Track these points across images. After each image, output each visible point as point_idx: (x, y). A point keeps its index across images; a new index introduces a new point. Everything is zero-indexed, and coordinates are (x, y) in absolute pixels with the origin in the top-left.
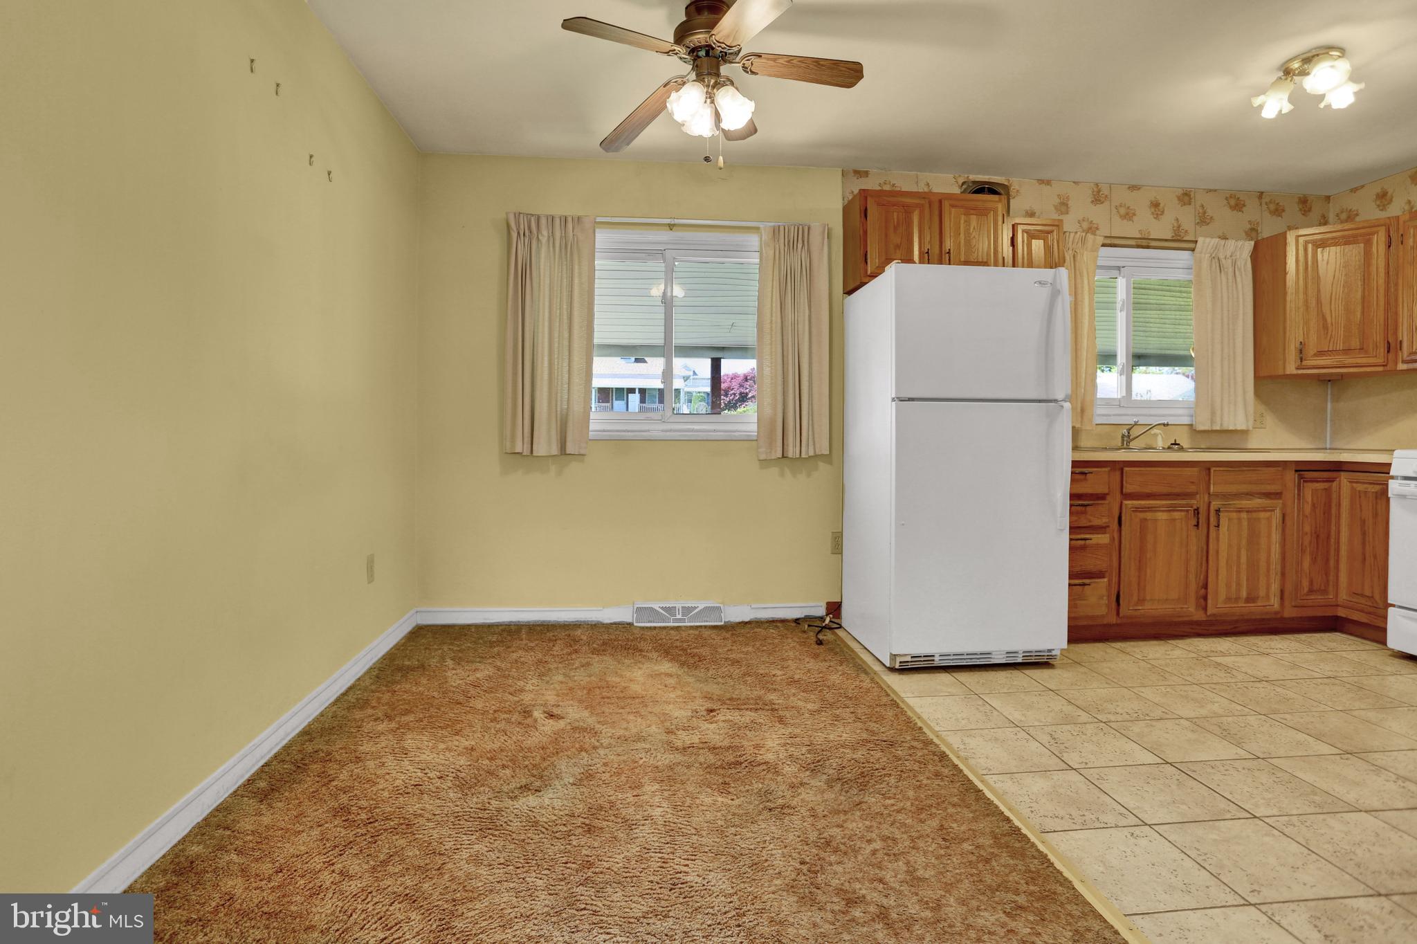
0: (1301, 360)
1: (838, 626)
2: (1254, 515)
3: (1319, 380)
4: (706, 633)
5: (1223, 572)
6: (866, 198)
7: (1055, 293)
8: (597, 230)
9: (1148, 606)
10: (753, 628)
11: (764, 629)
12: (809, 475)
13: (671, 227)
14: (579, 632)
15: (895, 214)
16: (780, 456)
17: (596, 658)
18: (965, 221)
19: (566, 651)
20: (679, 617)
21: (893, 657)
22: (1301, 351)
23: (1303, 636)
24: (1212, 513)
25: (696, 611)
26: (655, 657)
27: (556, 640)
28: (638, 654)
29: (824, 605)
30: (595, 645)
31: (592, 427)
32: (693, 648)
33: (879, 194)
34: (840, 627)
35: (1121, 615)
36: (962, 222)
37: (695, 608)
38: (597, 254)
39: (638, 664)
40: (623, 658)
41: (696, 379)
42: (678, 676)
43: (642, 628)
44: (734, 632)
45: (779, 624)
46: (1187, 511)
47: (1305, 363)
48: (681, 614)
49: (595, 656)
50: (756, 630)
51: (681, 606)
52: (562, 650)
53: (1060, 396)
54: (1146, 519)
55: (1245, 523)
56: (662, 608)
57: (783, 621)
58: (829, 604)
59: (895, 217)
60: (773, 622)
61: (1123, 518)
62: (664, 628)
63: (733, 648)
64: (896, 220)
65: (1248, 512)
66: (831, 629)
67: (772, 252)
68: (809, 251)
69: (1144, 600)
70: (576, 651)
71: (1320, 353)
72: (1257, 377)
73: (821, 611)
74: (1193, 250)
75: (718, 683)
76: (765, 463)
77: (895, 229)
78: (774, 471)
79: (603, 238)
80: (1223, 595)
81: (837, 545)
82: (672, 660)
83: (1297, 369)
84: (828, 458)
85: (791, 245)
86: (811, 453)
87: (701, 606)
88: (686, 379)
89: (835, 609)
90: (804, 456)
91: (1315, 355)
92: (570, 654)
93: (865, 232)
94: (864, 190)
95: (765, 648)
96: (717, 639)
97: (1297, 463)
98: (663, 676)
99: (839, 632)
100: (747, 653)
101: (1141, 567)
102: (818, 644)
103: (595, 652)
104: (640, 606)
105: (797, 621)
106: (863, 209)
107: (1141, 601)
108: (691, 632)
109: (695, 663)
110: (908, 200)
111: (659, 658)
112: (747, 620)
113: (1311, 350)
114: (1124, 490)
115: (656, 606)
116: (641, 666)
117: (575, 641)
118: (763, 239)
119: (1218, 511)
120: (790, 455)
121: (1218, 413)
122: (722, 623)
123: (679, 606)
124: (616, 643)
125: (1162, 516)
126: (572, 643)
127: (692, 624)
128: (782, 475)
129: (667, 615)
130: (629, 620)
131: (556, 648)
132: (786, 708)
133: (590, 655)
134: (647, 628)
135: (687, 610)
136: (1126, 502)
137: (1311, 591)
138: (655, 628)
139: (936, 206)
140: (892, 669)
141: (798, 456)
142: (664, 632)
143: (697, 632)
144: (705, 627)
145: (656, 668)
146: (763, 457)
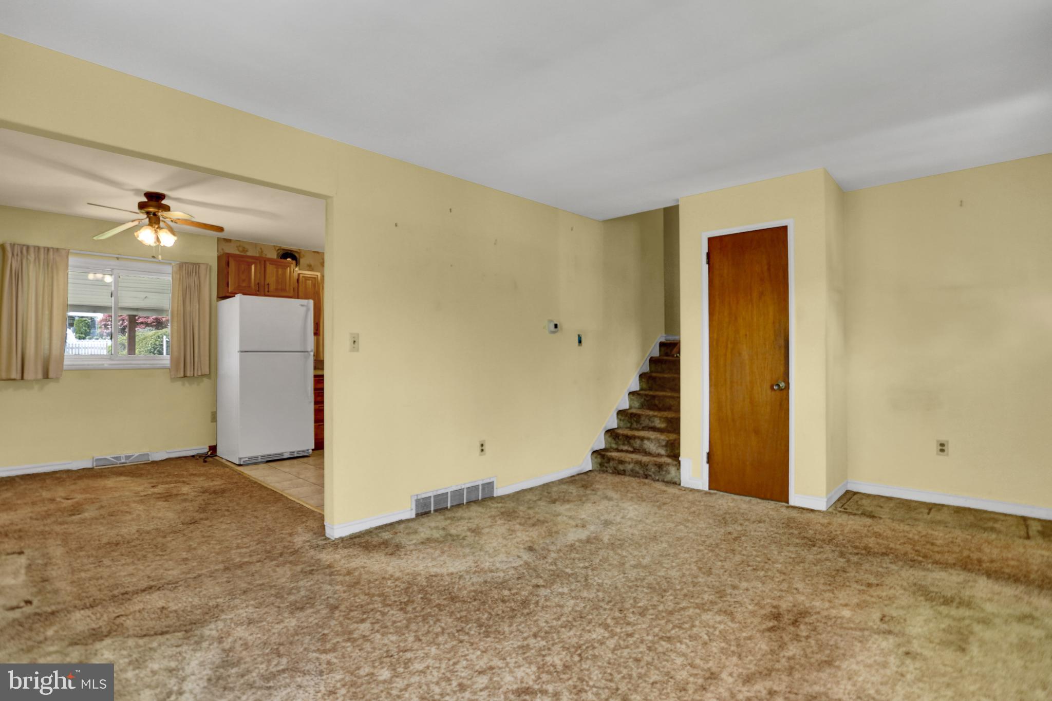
4: (142, 466)
6: (228, 257)
7: (308, 310)
10: (168, 461)
11: (174, 461)
12: (198, 385)
13: (118, 259)
15: (243, 265)
16: (182, 375)
18: (276, 271)
19: (56, 481)
21: (240, 459)
26: (115, 476)
28: (104, 477)
29: (208, 448)
30: (73, 478)
31: (66, 362)
32: (136, 471)
33: (235, 256)
34: (216, 456)
37: (133, 456)
38: (69, 268)
39: (107, 480)
40: (95, 479)
42: (132, 480)
43: (100, 469)
44: (157, 464)
45: (183, 458)
48: (124, 460)
49: (77, 481)
50: (170, 462)
52: (52, 482)
53: (309, 350)
56: (113, 458)
57: (185, 457)
58: (210, 447)
60: (179, 458)
62: (114, 467)
63: (159, 469)
64: (243, 268)
66: (211, 457)
67: (179, 276)
68: (199, 278)
70: (63, 481)
73: (206, 450)
75: (154, 479)
76: (174, 379)
77: (243, 272)
78: (179, 384)
79: (72, 260)
81: (214, 418)
82: (126, 476)
84: (208, 376)
85: (189, 274)
86: (200, 374)
87: (136, 454)
89: (213, 449)
90: (195, 375)
92: (59, 482)
93: (228, 273)
94: (228, 253)
95: (176, 467)
96: (148, 467)
98: (123, 481)
100: (167, 469)
102: (204, 464)
103: (76, 479)
104: (98, 458)
105: (193, 456)
106: (227, 261)
108: (131, 467)
109: (139, 475)
110: (250, 260)
112: (164, 459)
115: (108, 457)
116: (109, 480)
118: (173, 270)
120: (188, 375)
122: (150, 462)
123: (123, 455)
124: (86, 476)
127: (131, 464)
128: (184, 385)
129: (115, 461)
130: (91, 466)
131: (48, 482)
133: (74, 481)
134: (103, 468)
135: (128, 457)
138: (109, 468)
139: (263, 262)
140: (239, 465)
141: (192, 375)
143: (135, 467)
144: (140, 464)
145: (118, 479)
146: (173, 376)
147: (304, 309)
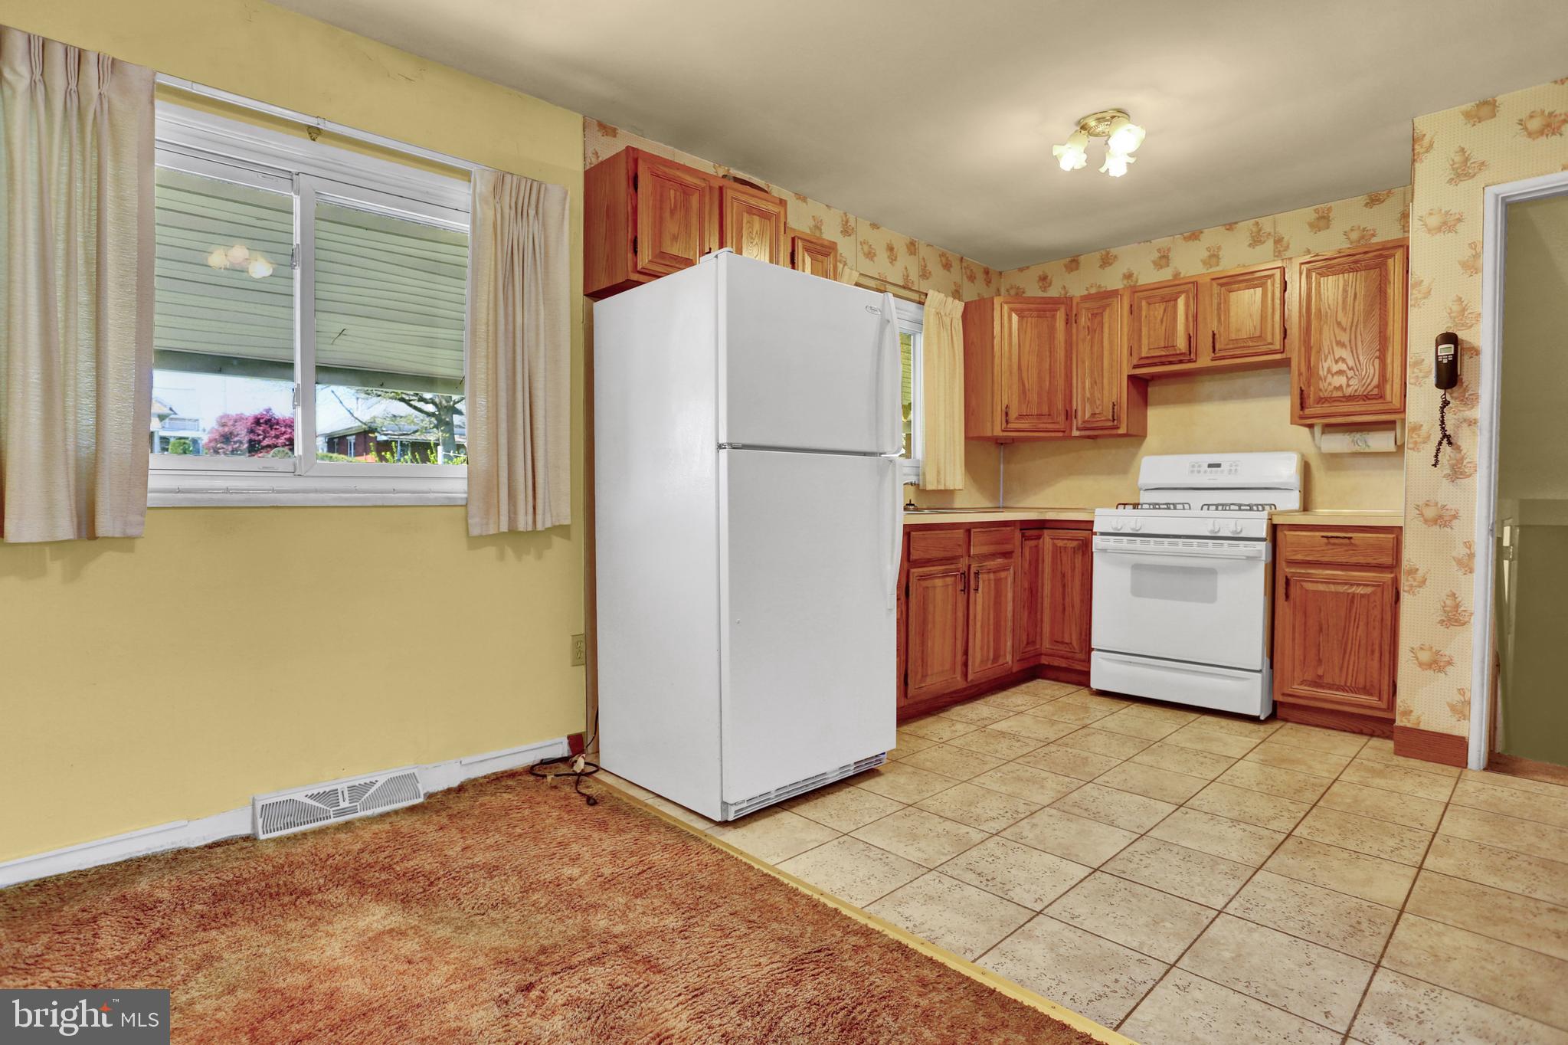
0: (1007, 422)
1: (594, 769)
2: (998, 575)
3: (997, 443)
5: (979, 635)
6: (636, 161)
8: (157, 102)
9: (929, 681)
10: (474, 798)
11: (492, 795)
12: (539, 556)
13: (314, 133)
14: (143, 885)
15: (672, 192)
16: (503, 529)
17: (220, 939)
18: (748, 222)
19: (135, 940)
20: (343, 805)
21: (725, 807)
22: (1007, 414)
23: (1023, 687)
24: (972, 575)
25: (372, 791)
26: (342, 898)
27: (95, 920)
28: (305, 903)
29: (566, 741)
30: (198, 907)
32: (402, 860)
33: (653, 160)
34: (598, 768)
35: (909, 696)
36: (745, 221)
37: (372, 784)
39: (322, 927)
40: (280, 921)
41: (176, 419)
42: (416, 929)
43: (279, 841)
44: (450, 812)
45: (510, 782)
46: (955, 576)
47: (1010, 426)
48: (347, 801)
49: (214, 933)
50: (482, 800)
51: (345, 786)
52: (123, 941)
53: (888, 448)
54: (927, 587)
55: (992, 583)
56: (312, 797)
57: (512, 774)
58: (570, 738)
59: (672, 196)
60: (498, 779)
61: (911, 589)
62: (322, 831)
63: (469, 842)
64: (673, 201)
65: (994, 572)
66: (589, 774)
67: (492, 212)
68: (544, 224)
69: (927, 675)
70: (161, 934)
71: (1021, 417)
72: (966, 438)
73: (562, 750)
74: (921, 303)
75: (494, 923)
76: (476, 542)
77: (672, 212)
78: (490, 552)
79: (170, 122)
80: (978, 661)
81: (580, 652)
82: (379, 897)
83: (1003, 431)
84: (567, 531)
85: (519, 207)
86: (548, 525)
87: (382, 780)
88: (162, 417)
90: (539, 527)
91: (1017, 418)
92: (148, 946)
93: (635, 210)
94: (634, 149)
95: (518, 830)
96: (429, 830)
97: (1022, 522)
98: (387, 938)
99: (600, 775)
100: (498, 847)
101: (923, 643)
102: (592, 805)
103: (205, 922)
104: (268, 802)
105: (531, 770)
106: (631, 174)
107: (924, 676)
108: (375, 827)
109: (425, 891)
110: (689, 179)
111: (352, 900)
112: (455, 784)
113: (1013, 414)
114: (911, 557)
115: (300, 796)
116: (330, 928)
117: (144, 908)
118: (478, 190)
119: (977, 574)
120: (521, 527)
121: (942, 472)
122: (421, 800)
123: (342, 786)
124: (244, 889)
125: (939, 582)
126: (141, 916)
127: (369, 813)
128: (502, 557)
129: (320, 805)
130: (246, 830)
131: (106, 940)
132: (640, 937)
133: (200, 935)
134: (289, 838)
135: (357, 791)
136: (912, 570)
137: (1028, 644)
138: (304, 835)
140: (725, 824)
141: (530, 528)
142: (327, 840)
143: (387, 827)
144: (396, 812)
145: (361, 924)
146: (475, 531)
147: (874, 320)
